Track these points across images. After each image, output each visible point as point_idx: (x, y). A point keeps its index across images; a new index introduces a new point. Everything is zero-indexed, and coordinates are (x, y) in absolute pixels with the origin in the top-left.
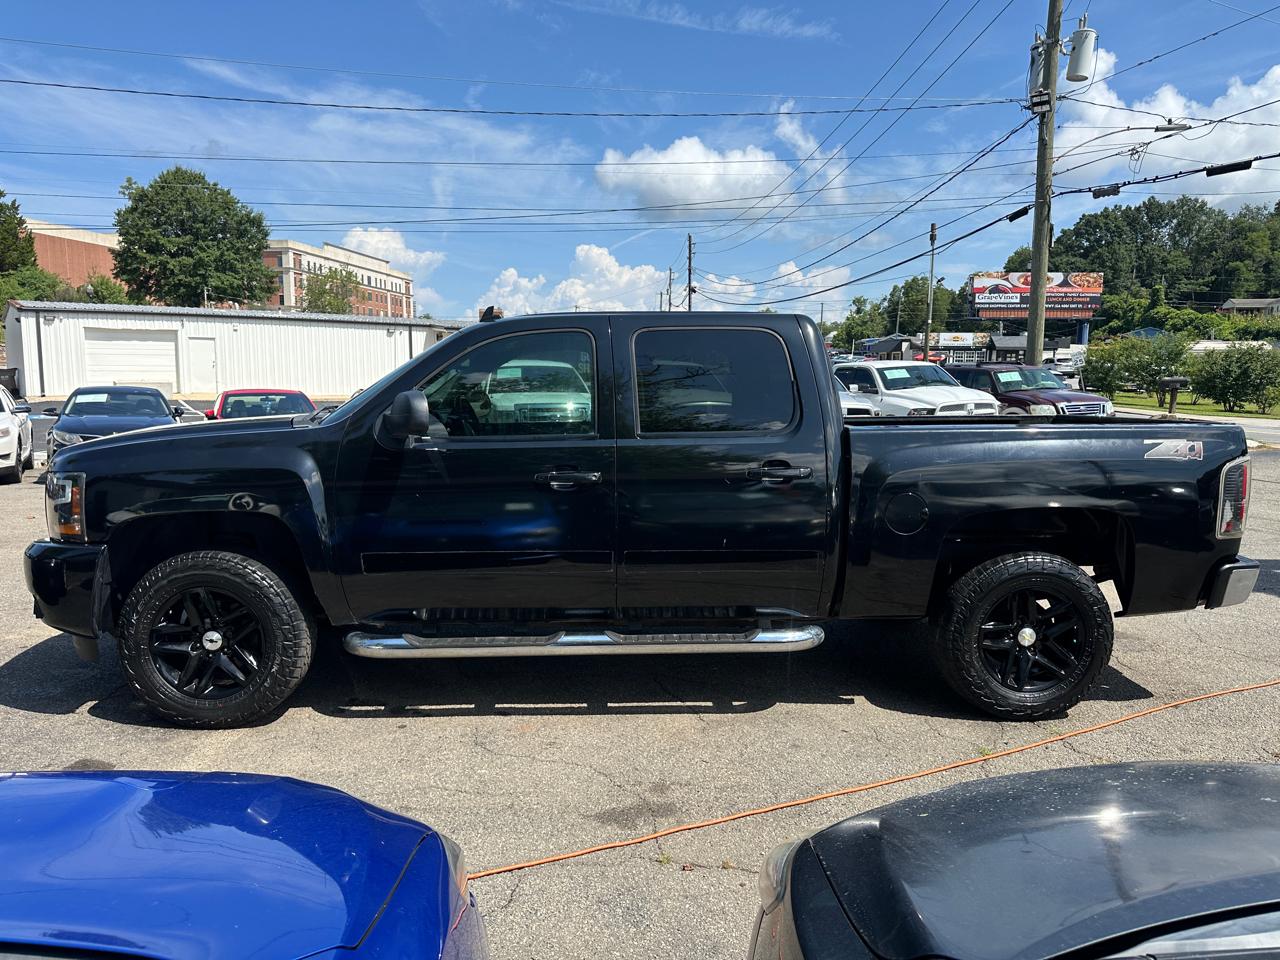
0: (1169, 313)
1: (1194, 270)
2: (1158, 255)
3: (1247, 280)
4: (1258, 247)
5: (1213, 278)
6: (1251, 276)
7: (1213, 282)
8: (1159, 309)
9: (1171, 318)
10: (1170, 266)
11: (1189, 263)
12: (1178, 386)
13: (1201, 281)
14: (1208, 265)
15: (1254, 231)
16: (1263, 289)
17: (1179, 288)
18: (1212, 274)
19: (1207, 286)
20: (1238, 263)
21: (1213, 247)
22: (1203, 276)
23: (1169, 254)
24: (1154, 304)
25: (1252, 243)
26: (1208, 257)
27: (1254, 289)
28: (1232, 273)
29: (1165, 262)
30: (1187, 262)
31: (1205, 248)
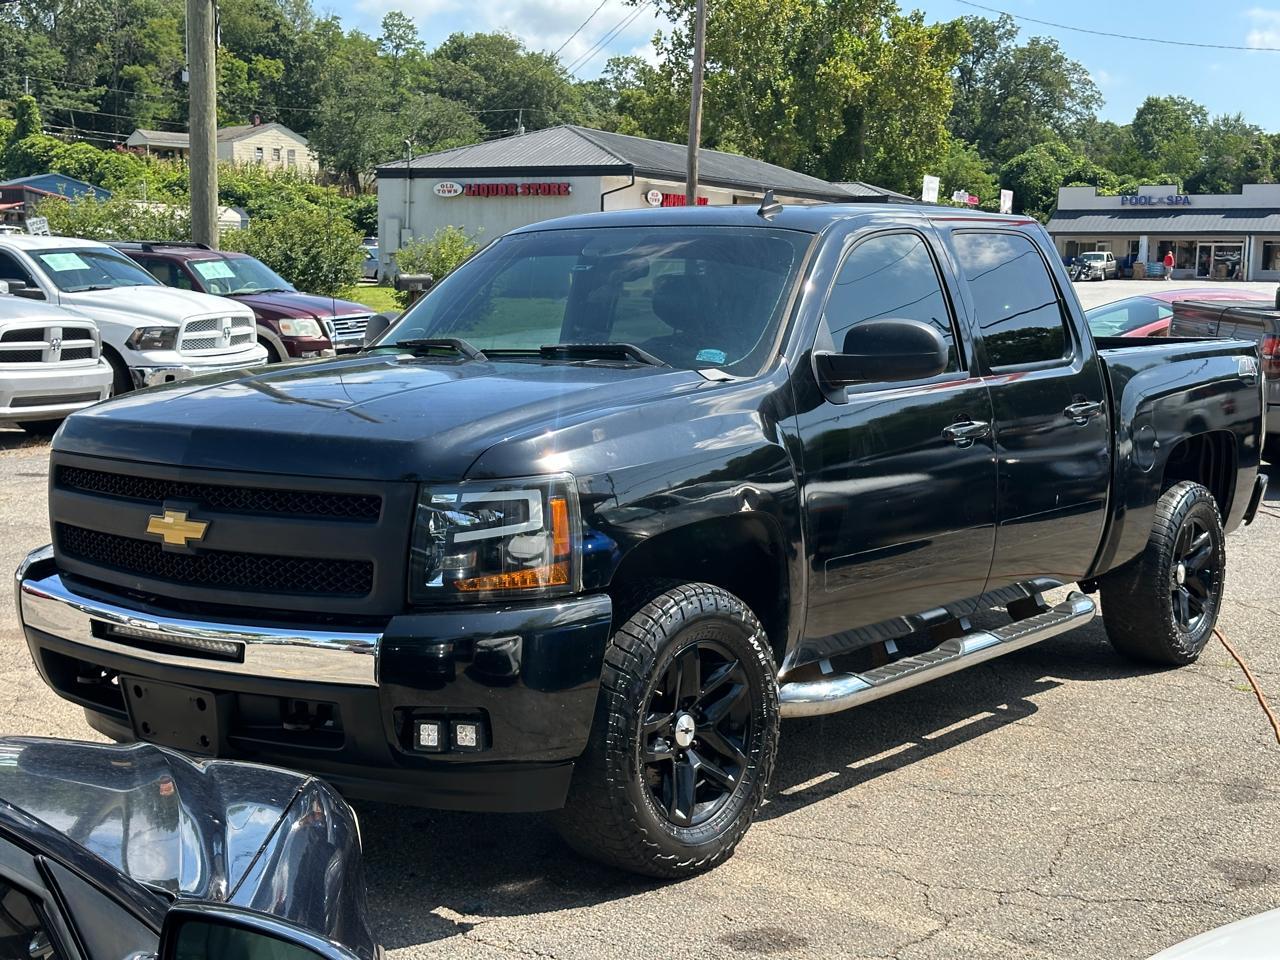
0: (52, 148)
1: (69, 71)
2: (11, 40)
3: (152, 99)
4: (164, 44)
5: (103, 89)
6: (158, 92)
7: (102, 98)
8: (31, 139)
9: (58, 156)
10: (31, 61)
11: (61, 59)
12: (420, 287)
13: (82, 92)
14: (90, 66)
15: (153, 16)
16: (177, 116)
17: (49, 103)
18: (99, 83)
19: (96, 105)
20: (137, 68)
21: (94, 37)
22: (84, 85)
23: (27, 38)
24: (23, 130)
25: (152, 36)
26: (88, 53)
27: (166, 116)
28: (130, 85)
29: (21, 53)
30: (56, 58)
31: (83, 35)
